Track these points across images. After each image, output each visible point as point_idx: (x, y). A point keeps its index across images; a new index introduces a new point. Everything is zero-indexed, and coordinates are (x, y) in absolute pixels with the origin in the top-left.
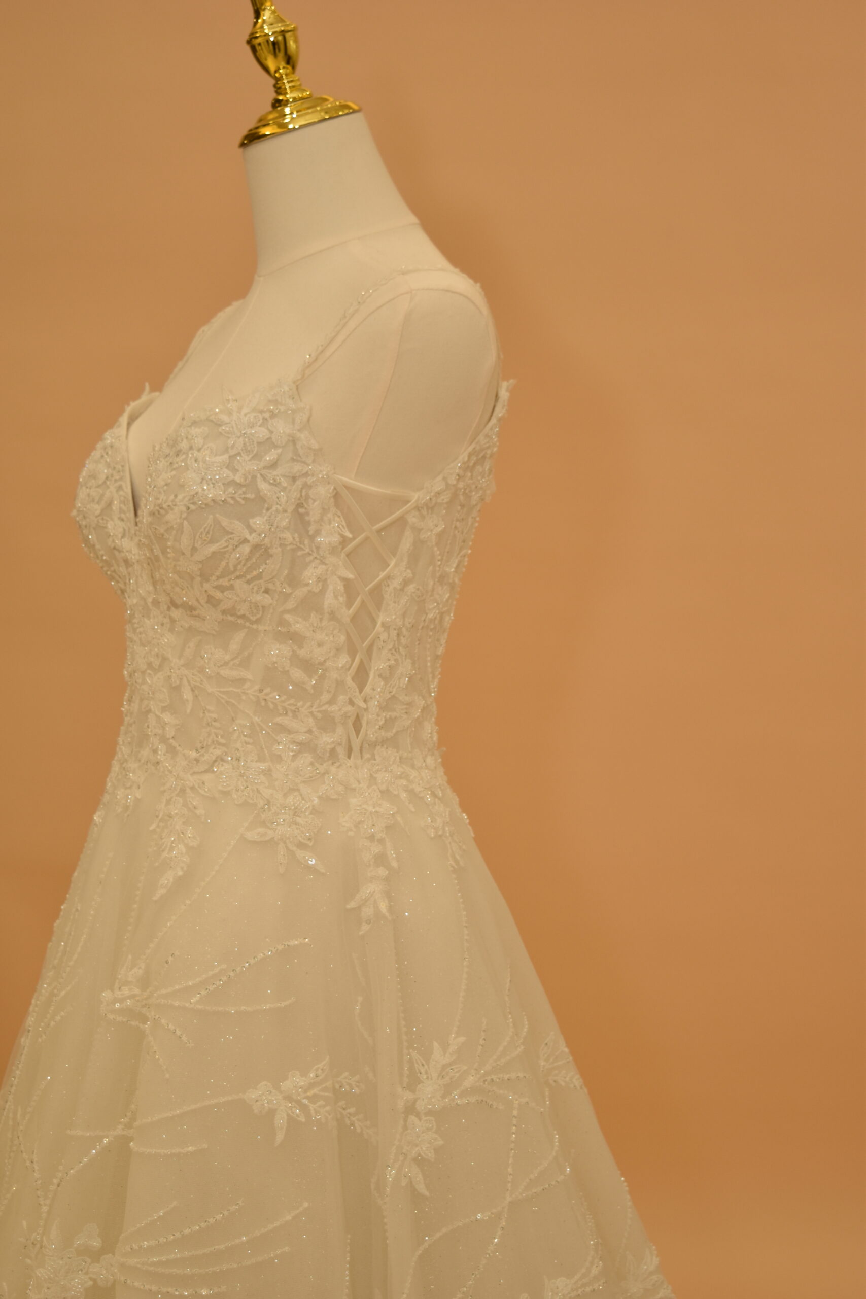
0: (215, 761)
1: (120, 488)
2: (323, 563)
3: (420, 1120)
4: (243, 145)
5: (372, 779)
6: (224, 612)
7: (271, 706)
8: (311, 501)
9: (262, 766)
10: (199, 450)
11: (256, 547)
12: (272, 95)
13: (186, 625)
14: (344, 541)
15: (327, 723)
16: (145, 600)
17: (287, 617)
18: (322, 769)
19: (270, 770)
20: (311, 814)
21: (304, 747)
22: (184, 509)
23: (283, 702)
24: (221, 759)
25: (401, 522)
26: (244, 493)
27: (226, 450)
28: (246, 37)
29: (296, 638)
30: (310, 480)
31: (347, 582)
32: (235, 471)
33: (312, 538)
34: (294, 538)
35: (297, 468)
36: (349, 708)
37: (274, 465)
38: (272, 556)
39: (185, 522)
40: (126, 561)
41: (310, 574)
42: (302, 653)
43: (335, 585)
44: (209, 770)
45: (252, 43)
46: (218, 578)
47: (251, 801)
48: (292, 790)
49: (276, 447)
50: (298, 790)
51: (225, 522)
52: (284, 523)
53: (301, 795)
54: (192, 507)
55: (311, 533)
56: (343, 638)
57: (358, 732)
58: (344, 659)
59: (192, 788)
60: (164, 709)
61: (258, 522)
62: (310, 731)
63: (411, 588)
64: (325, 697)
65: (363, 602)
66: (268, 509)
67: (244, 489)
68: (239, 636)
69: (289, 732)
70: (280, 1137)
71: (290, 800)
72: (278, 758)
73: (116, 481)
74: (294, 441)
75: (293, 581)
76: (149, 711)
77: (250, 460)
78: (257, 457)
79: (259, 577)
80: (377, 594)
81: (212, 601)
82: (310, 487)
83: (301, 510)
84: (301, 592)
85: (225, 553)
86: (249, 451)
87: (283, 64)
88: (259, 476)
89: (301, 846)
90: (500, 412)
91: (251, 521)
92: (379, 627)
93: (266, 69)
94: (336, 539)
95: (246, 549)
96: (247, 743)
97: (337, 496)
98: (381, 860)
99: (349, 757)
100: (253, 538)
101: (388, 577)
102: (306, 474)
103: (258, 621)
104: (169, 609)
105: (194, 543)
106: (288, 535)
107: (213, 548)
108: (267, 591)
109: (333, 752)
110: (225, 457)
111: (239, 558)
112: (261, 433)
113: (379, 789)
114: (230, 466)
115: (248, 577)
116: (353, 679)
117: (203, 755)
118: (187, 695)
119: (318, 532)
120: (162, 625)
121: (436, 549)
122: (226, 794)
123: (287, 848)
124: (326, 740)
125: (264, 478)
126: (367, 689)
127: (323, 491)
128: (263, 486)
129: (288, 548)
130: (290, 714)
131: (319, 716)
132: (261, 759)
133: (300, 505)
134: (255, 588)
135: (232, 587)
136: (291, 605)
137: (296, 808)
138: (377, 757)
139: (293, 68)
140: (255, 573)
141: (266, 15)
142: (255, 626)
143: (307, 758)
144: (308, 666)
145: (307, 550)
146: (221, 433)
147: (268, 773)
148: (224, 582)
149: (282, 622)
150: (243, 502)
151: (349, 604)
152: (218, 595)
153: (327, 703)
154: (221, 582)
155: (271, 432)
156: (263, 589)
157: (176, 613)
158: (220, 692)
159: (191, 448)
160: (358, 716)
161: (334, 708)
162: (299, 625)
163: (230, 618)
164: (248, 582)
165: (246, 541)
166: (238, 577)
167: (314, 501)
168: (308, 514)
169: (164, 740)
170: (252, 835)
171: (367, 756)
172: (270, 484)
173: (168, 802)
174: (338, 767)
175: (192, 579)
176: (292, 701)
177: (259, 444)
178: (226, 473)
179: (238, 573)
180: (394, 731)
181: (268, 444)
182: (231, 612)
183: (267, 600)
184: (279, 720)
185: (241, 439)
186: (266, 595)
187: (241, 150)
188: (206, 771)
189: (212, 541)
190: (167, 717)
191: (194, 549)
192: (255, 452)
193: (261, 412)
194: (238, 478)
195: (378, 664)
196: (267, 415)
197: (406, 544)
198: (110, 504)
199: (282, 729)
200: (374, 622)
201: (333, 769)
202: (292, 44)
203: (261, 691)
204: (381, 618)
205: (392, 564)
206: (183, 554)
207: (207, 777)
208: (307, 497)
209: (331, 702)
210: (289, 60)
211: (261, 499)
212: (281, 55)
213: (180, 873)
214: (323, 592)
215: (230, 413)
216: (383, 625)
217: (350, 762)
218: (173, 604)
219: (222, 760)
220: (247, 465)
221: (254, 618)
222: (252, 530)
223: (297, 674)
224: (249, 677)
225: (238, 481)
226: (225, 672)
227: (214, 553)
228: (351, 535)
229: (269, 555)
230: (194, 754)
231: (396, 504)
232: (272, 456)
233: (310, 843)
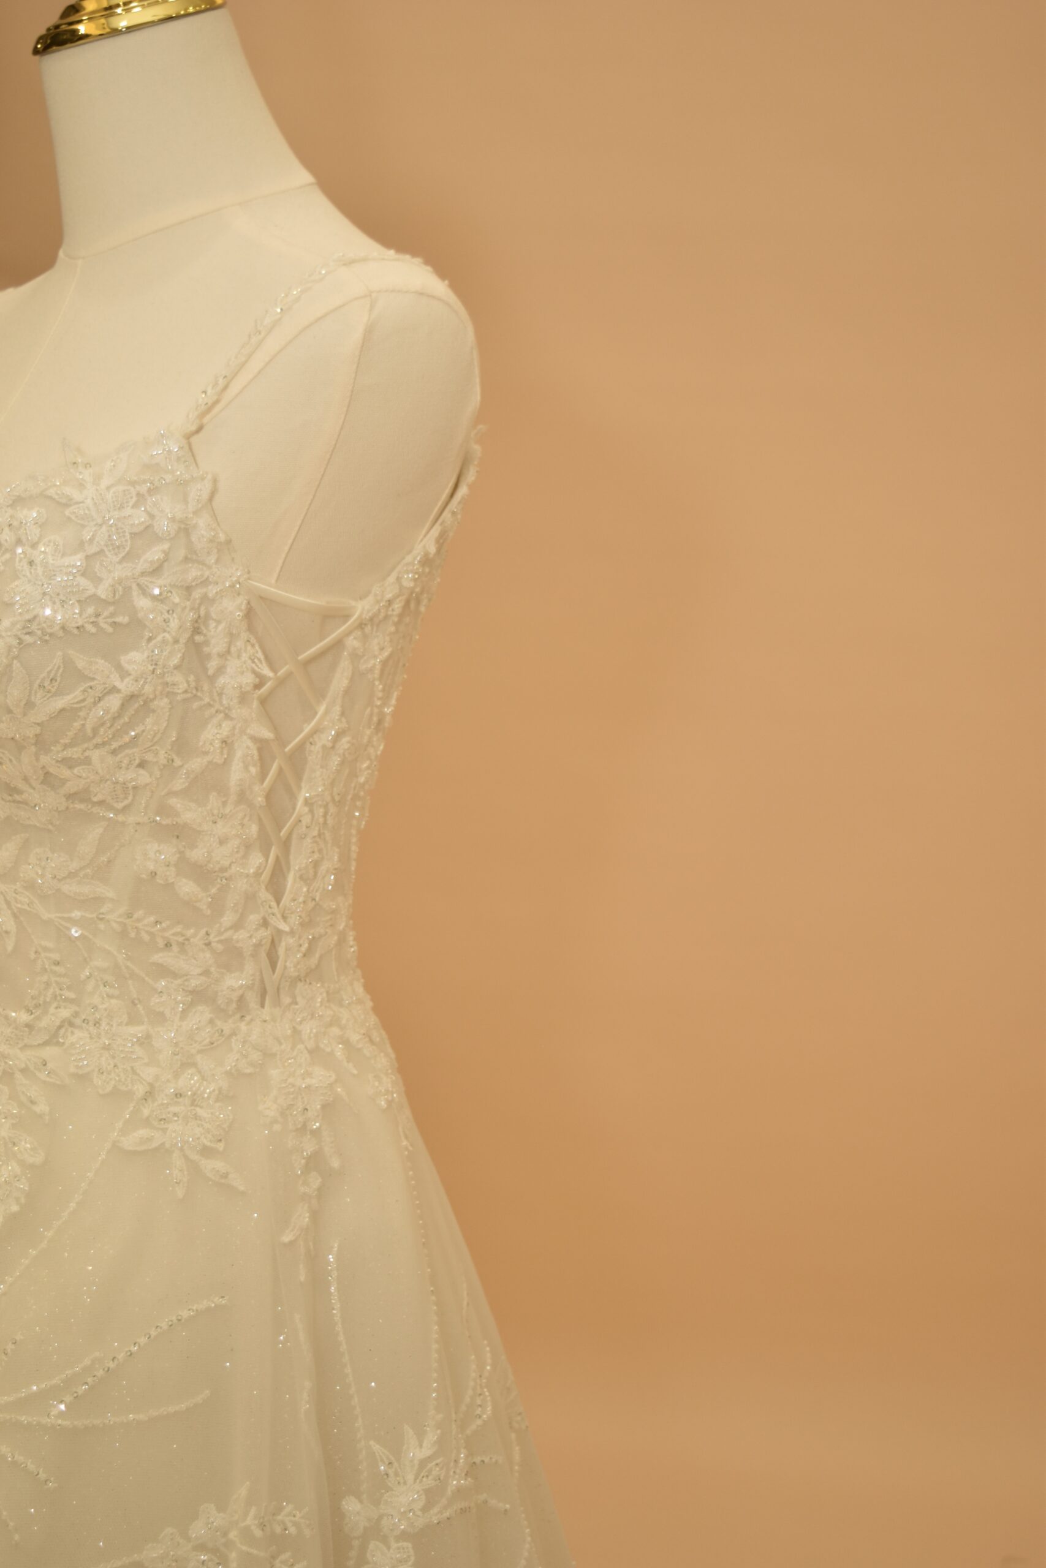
0: (60, 1027)
2: (227, 717)
3: (389, 1548)
5: (297, 1036)
6: (70, 797)
7: (146, 937)
8: (212, 624)
9: (138, 1030)
10: (35, 545)
11: (132, 697)
13: (2, 815)
14: (258, 681)
15: (231, 958)
17: (173, 801)
18: (227, 1027)
19: (148, 1036)
20: (217, 1101)
21: (198, 996)
22: (15, 642)
23: (164, 930)
24: (69, 1024)
25: (337, 648)
26: (112, 615)
27: (82, 544)
30: (212, 591)
31: (262, 745)
32: (97, 580)
33: (212, 679)
34: (188, 682)
35: (193, 573)
36: (262, 932)
37: (156, 570)
38: (154, 711)
39: (16, 664)
41: (212, 734)
42: (197, 854)
43: (244, 748)
44: (51, 1042)
46: (66, 747)
47: (123, 1088)
48: (184, 1065)
49: (158, 539)
50: (194, 1065)
51: (81, 663)
52: (175, 660)
53: (200, 1072)
54: (28, 639)
55: (210, 672)
56: (254, 829)
57: (273, 966)
58: (256, 860)
59: (24, 1071)
61: (135, 659)
62: (206, 973)
63: (345, 742)
64: (228, 919)
65: (280, 771)
66: (150, 639)
67: (111, 609)
68: (95, 832)
69: (175, 975)
71: (187, 1078)
72: (159, 1018)
74: (185, 529)
75: (182, 747)
77: (120, 562)
78: (129, 556)
79: (133, 743)
80: (298, 758)
81: (51, 781)
82: (213, 601)
83: (198, 638)
84: (196, 764)
85: (80, 709)
86: (118, 547)
88: (134, 587)
89: (207, 1152)
91: (124, 659)
92: (300, 807)
94: (249, 679)
95: (114, 702)
96: (110, 996)
97: (249, 614)
99: (263, 1006)
100: (126, 686)
101: (316, 731)
102: (206, 582)
103: (125, 809)
105: (29, 696)
106: (178, 678)
107: (60, 703)
108: (142, 765)
109: (240, 1000)
110: (78, 560)
111: (102, 717)
112: (139, 517)
113: (306, 1048)
114: (87, 571)
115: (115, 745)
116: (267, 889)
117: (38, 1018)
118: (6, 923)
119: (220, 670)
121: (377, 683)
122: (83, 1078)
123: (186, 1157)
124: (231, 984)
125: (141, 590)
126: (286, 900)
127: (232, 607)
128: (139, 602)
129: (179, 698)
130: (175, 948)
131: (220, 947)
132: (133, 1020)
133: (196, 631)
134: (126, 761)
135: (87, 761)
136: (179, 784)
137: (194, 1094)
138: (299, 999)
140: (126, 738)
142: (121, 818)
143: (202, 1014)
144: (202, 874)
145: (207, 700)
146: (69, 518)
147: (145, 1041)
148: (74, 753)
149: (163, 809)
150: (110, 630)
151: (263, 775)
152: (62, 772)
153: (231, 928)
154: (68, 753)
155: (152, 516)
156: (137, 762)
158: (63, 918)
159: (19, 542)
160: (273, 944)
161: (241, 935)
162: (189, 814)
163: (79, 806)
164: (114, 752)
165: (114, 690)
166: (97, 746)
167: (219, 622)
168: (206, 643)
170: (129, 1142)
171: (286, 1000)
172: (152, 598)
174: (249, 1023)
175: (22, 748)
176: (178, 929)
177: (133, 535)
178: (84, 583)
179: (98, 740)
180: (317, 955)
181: (146, 534)
182: (82, 796)
183: (141, 778)
184: (158, 958)
185: (104, 528)
186: (141, 771)
187: (33, 59)
188: (46, 1044)
189: (59, 693)
191: (29, 705)
192: (127, 549)
193: (133, 483)
194: (102, 592)
195: (299, 861)
196: (143, 489)
197: (341, 679)
199: (163, 971)
200: (293, 797)
201: (243, 1027)
203: (129, 916)
204: (303, 793)
205: (321, 711)
206: (10, 712)
207: (49, 1052)
208: (208, 616)
209: (237, 926)
211: (137, 623)
213: (15, 1208)
214: (227, 763)
215: (81, 486)
216: (306, 802)
217: (266, 1012)
219: (71, 1024)
220: (113, 570)
221: (120, 806)
222: (124, 674)
223: (187, 887)
224: (111, 894)
225: (103, 597)
226: (70, 888)
227: (63, 710)
228: (266, 672)
229: (147, 707)
230: (24, 1017)
231: (330, 616)
232: (155, 554)
233: (220, 1146)
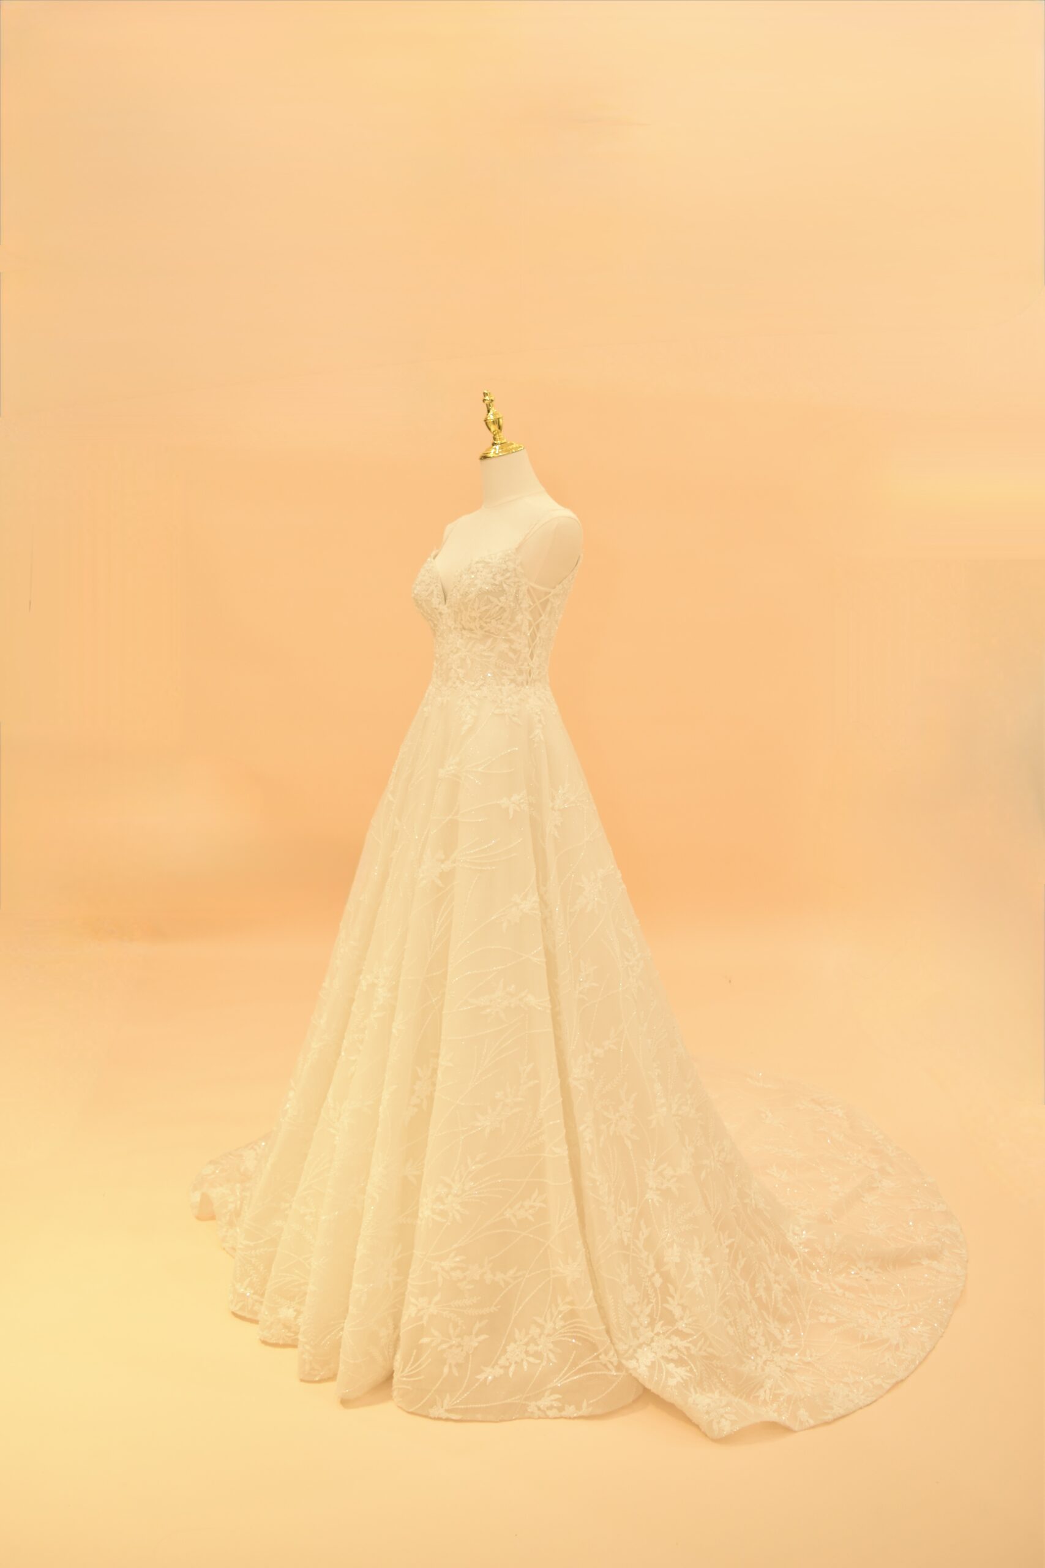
1: (437, 586)
2: (522, 614)
4: (481, 459)
5: (535, 693)
6: (485, 631)
7: (501, 666)
9: (498, 687)
10: (481, 572)
11: (501, 608)
12: (492, 441)
13: (468, 636)
14: (530, 606)
15: (520, 672)
16: (450, 627)
17: (509, 633)
19: (501, 689)
20: (516, 705)
21: (513, 681)
22: (477, 593)
23: (505, 664)
24: (482, 685)
25: (548, 600)
26: (498, 588)
27: (492, 572)
28: (484, 419)
29: (511, 641)
30: (520, 584)
31: (529, 621)
32: (495, 580)
33: (520, 605)
34: (514, 605)
36: (527, 667)
37: (508, 578)
39: (477, 598)
40: (441, 614)
41: (519, 617)
42: (514, 647)
43: (526, 622)
44: (479, 689)
45: (486, 421)
46: (486, 618)
47: (495, 700)
48: (509, 696)
49: (509, 571)
50: (511, 696)
51: (491, 598)
52: (511, 599)
53: (512, 698)
54: (480, 593)
55: (519, 603)
57: (530, 676)
58: (527, 649)
59: (472, 696)
60: (458, 668)
61: (502, 599)
63: (548, 624)
64: (520, 663)
65: (534, 629)
66: (506, 594)
68: (490, 641)
70: (511, 817)
71: (509, 699)
72: (503, 685)
73: (435, 583)
74: (515, 570)
75: (512, 620)
76: (452, 668)
77: (501, 576)
78: (503, 575)
79: (501, 619)
80: (538, 626)
81: (481, 627)
82: (520, 586)
83: (517, 595)
84: (514, 625)
85: (490, 609)
86: (500, 573)
87: (497, 428)
88: (503, 582)
89: (514, 716)
90: (581, 561)
91: (500, 598)
92: (538, 638)
93: (489, 429)
94: (527, 606)
95: (497, 608)
96: (492, 679)
97: (528, 590)
98: (540, 721)
100: (500, 604)
101: (542, 620)
102: (519, 582)
103: (498, 635)
104: (461, 631)
105: (479, 606)
106: (512, 604)
107: (487, 607)
108: (502, 624)
109: (522, 683)
110: (491, 575)
111: (494, 612)
112: (504, 567)
113: (537, 697)
114: (493, 578)
115: (497, 618)
116: (529, 657)
117: (476, 684)
118: (469, 661)
119: (521, 603)
120: (458, 636)
121: (557, 610)
122: (486, 697)
123: (509, 716)
124: (520, 679)
125: (505, 583)
126: (533, 661)
127: (524, 588)
128: (505, 586)
129: (512, 608)
131: (518, 670)
132: (498, 685)
133: (516, 593)
134: (499, 623)
135: (490, 622)
136: (510, 629)
137: (511, 702)
138: (536, 686)
139: (501, 430)
140: (499, 617)
141: (491, 412)
142: (497, 637)
143: (513, 685)
144: (515, 651)
145: (518, 609)
146: (489, 566)
148: (488, 620)
149: (507, 635)
150: (497, 591)
151: (529, 629)
152: (484, 625)
153: (520, 665)
154: (486, 620)
155: (508, 566)
157: (464, 632)
158: (482, 661)
159: (478, 571)
160: (530, 671)
161: (523, 667)
162: (512, 637)
163: (488, 634)
164: (497, 620)
165: (497, 605)
166: (494, 618)
168: (519, 596)
169: (458, 678)
170: (496, 712)
171: (533, 685)
172: (508, 585)
173: (463, 701)
175: (475, 619)
176: (509, 664)
177: (504, 570)
178: (492, 581)
180: (541, 676)
181: (507, 570)
182: (488, 631)
183: (502, 627)
184: (503, 671)
187: (479, 461)
188: (477, 690)
189: (486, 605)
190: (460, 670)
191: (479, 608)
192: (502, 573)
193: (504, 559)
194: (497, 583)
195: (537, 652)
196: (506, 560)
197: (548, 608)
198: (432, 592)
200: (536, 636)
202: (501, 420)
203: (497, 660)
204: (538, 635)
205: (543, 615)
206: (474, 609)
207: (478, 692)
208: (519, 590)
209: (522, 665)
210: (500, 428)
211: (504, 591)
212: (497, 425)
213: (470, 726)
214: (522, 625)
215: (492, 559)
216: (539, 637)
218: (464, 629)
220: (499, 578)
222: (500, 601)
223: (511, 655)
224: (493, 655)
226: (484, 653)
227: (486, 610)
228: (532, 604)
229: (505, 611)
230: (473, 683)
231: (547, 593)
232: (508, 575)
233: (517, 715)
